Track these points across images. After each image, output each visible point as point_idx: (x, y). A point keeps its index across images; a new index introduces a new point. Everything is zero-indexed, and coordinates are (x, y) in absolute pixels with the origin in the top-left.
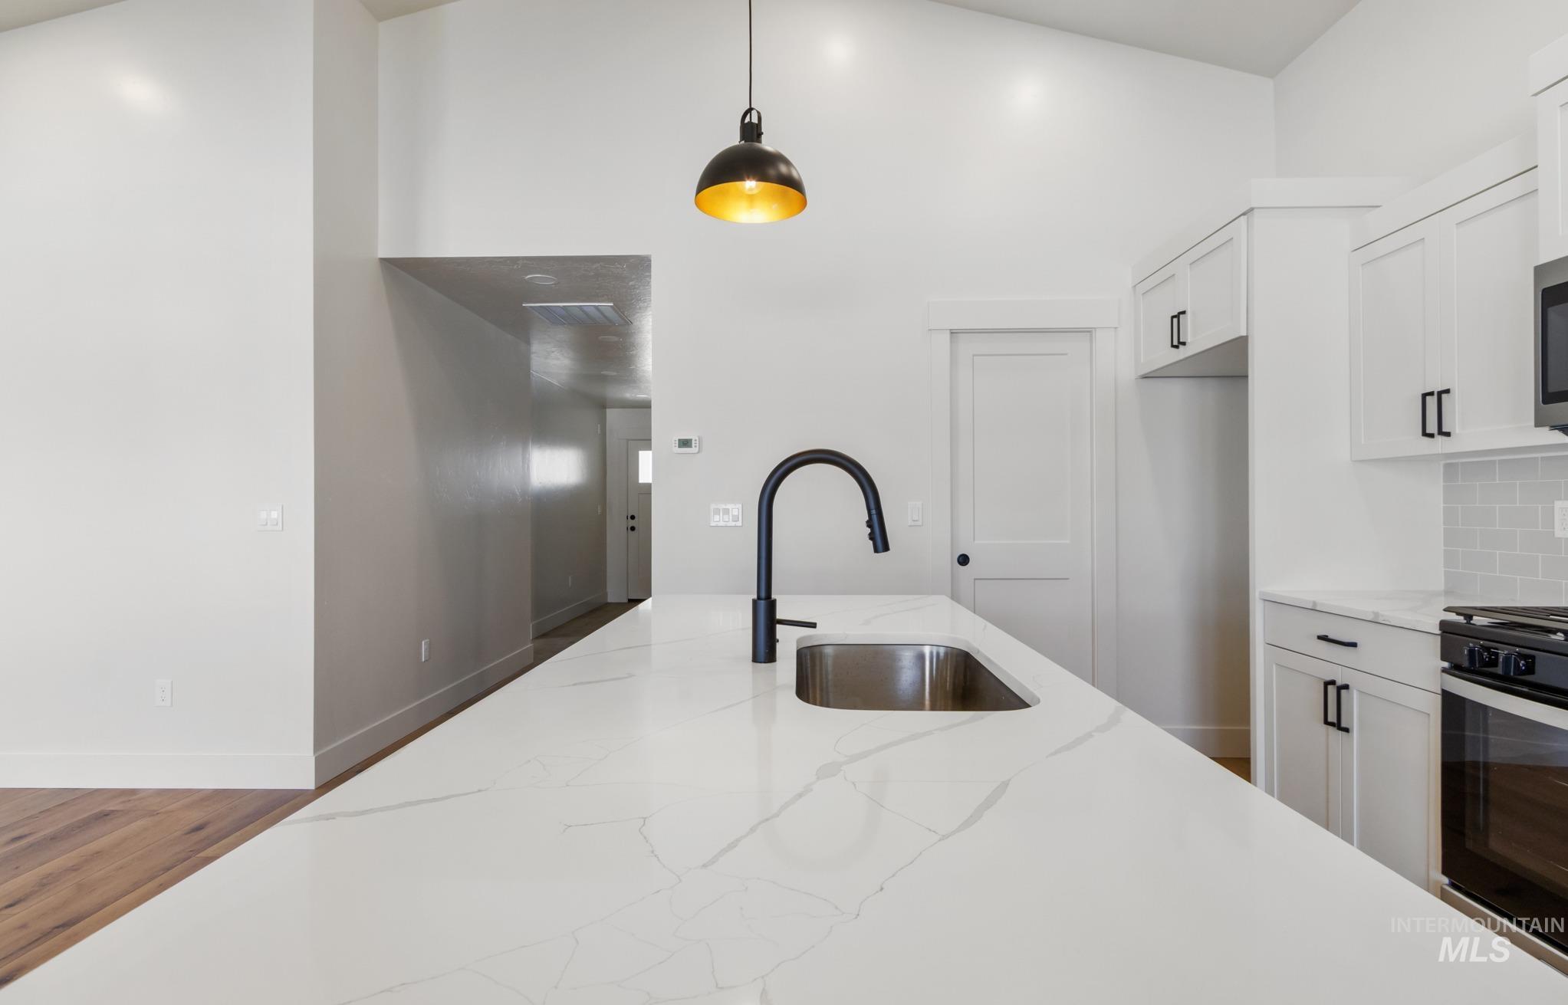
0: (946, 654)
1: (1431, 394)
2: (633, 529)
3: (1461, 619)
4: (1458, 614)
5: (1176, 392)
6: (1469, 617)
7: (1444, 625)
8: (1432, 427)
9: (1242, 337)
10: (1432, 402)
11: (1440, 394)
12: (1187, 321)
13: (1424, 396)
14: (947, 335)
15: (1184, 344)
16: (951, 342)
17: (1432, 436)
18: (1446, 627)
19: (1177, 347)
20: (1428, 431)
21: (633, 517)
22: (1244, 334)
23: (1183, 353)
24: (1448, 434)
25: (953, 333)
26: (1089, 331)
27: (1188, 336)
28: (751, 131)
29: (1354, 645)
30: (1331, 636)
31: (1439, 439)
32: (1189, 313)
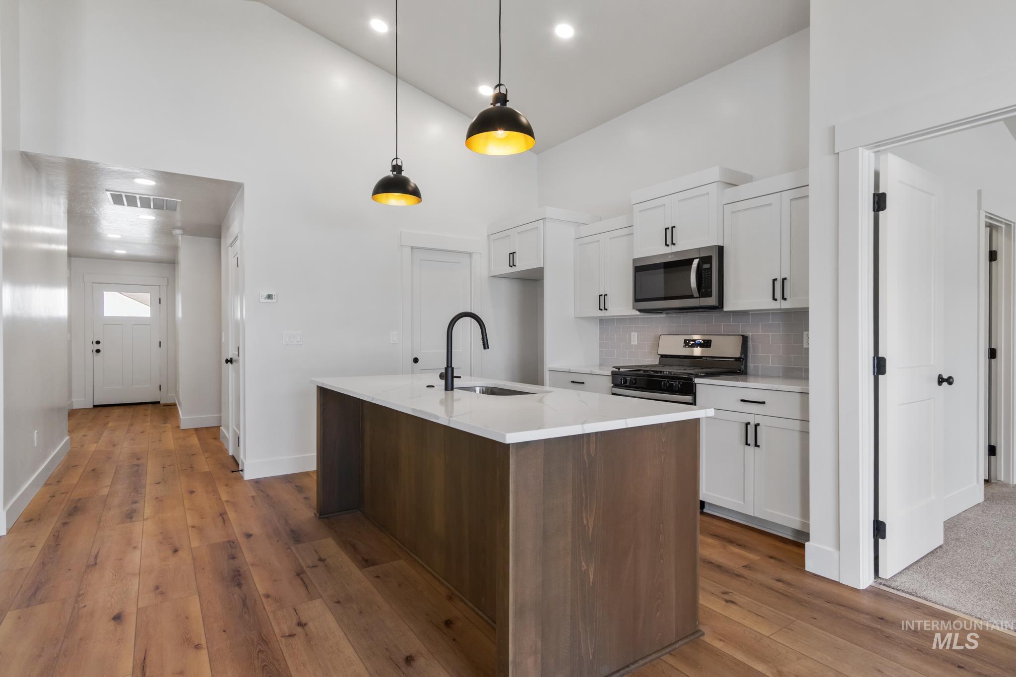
0: (486, 390)
1: (602, 295)
2: (98, 351)
3: (617, 370)
4: (616, 368)
5: (504, 284)
6: (619, 369)
7: (612, 372)
8: (602, 307)
9: (541, 267)
10: (602, 298)
11: (605, 295)
12: (517, 256)
13: (600, 296)
14: (409, 249)
15: (515, 266)
16: (412, 252)
17: (601, 310)
18: (613, 373)
19: (511, 266)
20: (601, 308)
21: (98, 342)
22: (542, 266)
23: (514, 269)
24: (607, 310)
25: (412, 248)
26: (470, 254)
27: (516, 263)
28: (397, 168)
29: (583, 383)
30: (575, 381)
31: (604, 311)
32: (517, 253)
